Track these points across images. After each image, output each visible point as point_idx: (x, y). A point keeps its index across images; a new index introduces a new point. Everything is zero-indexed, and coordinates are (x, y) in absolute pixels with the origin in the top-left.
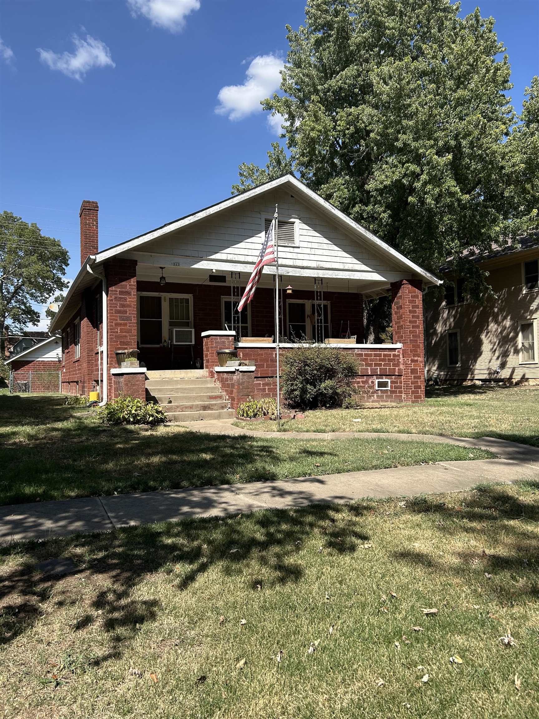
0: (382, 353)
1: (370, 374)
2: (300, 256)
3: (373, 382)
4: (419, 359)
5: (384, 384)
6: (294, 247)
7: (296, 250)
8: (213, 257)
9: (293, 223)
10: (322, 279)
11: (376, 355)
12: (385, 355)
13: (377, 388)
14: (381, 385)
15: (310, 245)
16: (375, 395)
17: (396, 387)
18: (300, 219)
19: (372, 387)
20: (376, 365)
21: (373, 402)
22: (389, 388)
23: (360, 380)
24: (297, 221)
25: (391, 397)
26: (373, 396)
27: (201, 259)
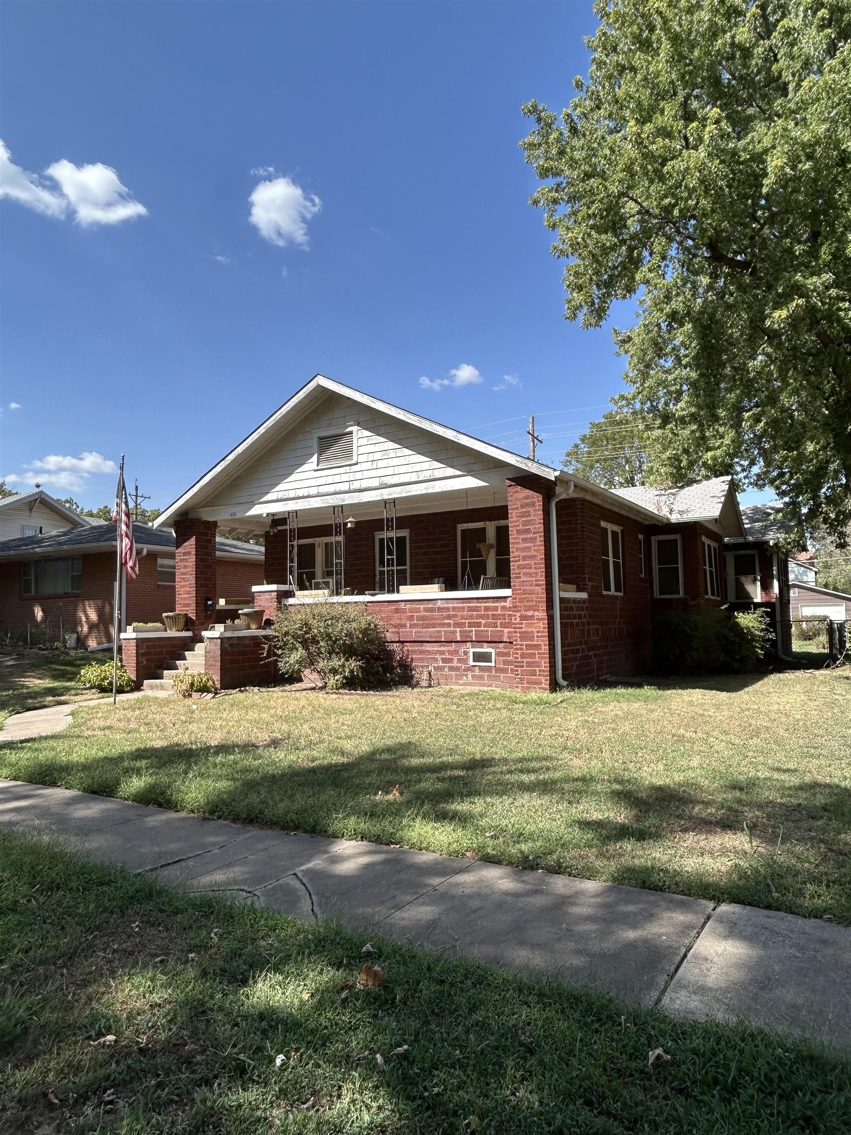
0: (483, 605)
1: (459, 639)
2: (358, 476)
3: (466, 653)
4: (536, 613)
5: (485, 657)
6: (350, 465)
7: (354, 468)
8: (264, 499)
9: (351, 433)
10: (394, 501)
11: (471, 609)
12: (487, 609)
13: (472, 663)
14: (478, 657)
15: (371, 457)
16: (470, 674)
17: (505, 663)
18: (358, 425)
19: (465, 661)
20: (471, 625)
21: (464, 684)
22: (493, 664)
23: (446, 649)
24: (354, 429)
25: (497, 678)
26: (466, 676)
27: (252, 504)
